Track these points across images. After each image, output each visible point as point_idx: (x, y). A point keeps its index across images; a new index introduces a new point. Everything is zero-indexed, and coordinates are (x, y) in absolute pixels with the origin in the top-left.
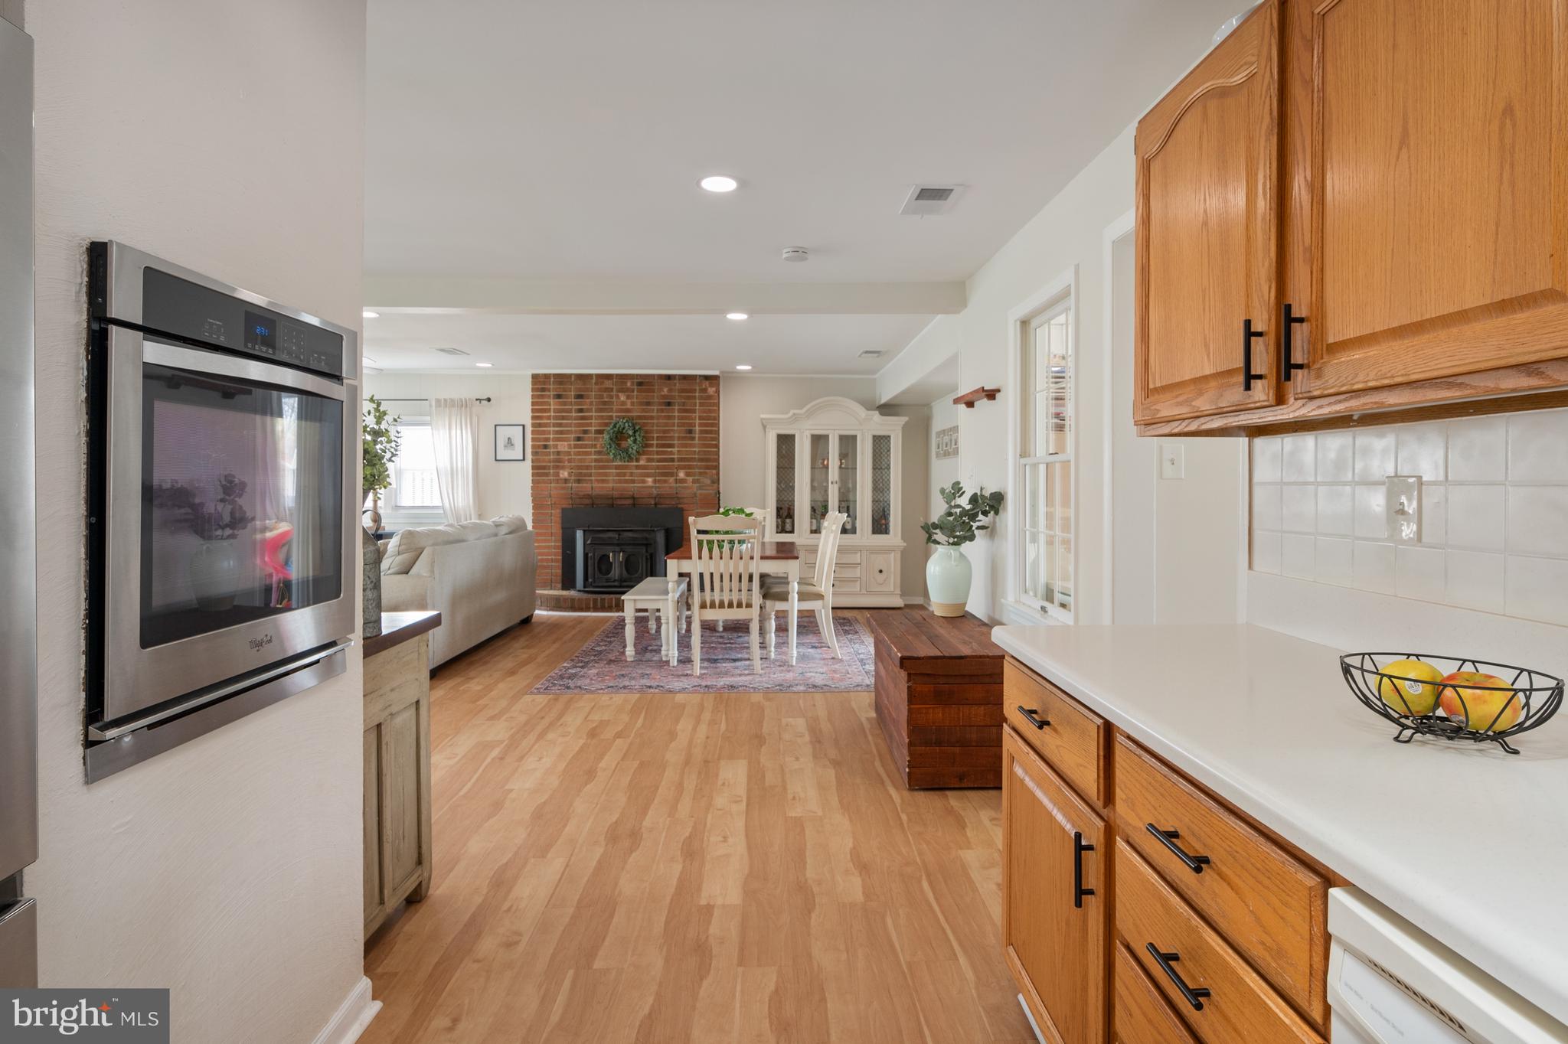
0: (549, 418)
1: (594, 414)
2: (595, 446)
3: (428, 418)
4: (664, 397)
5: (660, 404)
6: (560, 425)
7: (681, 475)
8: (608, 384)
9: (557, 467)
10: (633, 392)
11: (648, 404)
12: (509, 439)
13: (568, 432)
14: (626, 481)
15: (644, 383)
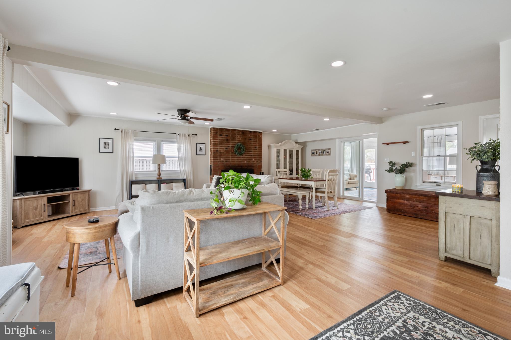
0: (218, 142)
1: (231, 141)
2: (231, 151)
4: (249, 137)
5: (248, 139)
6: (221, 144)
7: (254, 160)
8: (235, 132)
9: (220, 157)
10: (241, 135)
11: (245, 139)
12: (201, 148)
13: (224, 146)
14: (240, 162)
15: (244, 132)
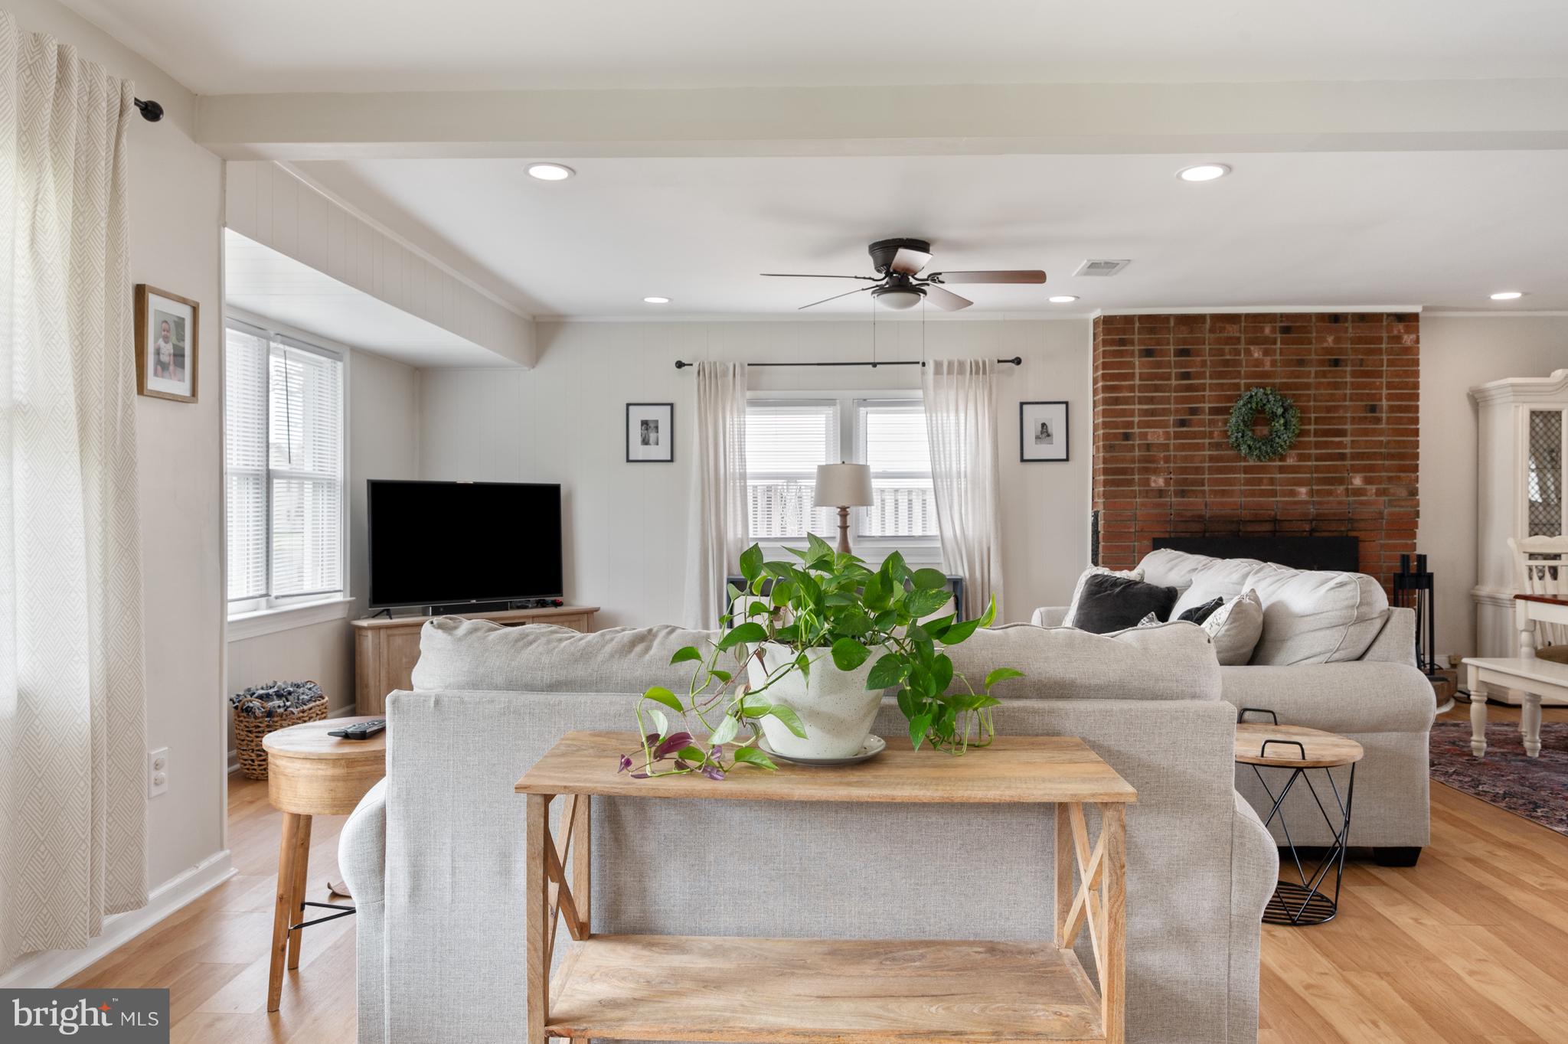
0: (1132, 388)
1: (1208, 381)
2: (1211, 435)
3: (919, 393)
4: (1328, 351)
5: (1321, 363)
6: (1151, 400)
7: (1358, 481)
8: (1232, 331)
9: (1146, 470)
10: (1275, 343)
11: (1301, 363)
12: (1043, 425)
13: (1165, 412)
14: (1263, 493)
15: (1292, 326)
